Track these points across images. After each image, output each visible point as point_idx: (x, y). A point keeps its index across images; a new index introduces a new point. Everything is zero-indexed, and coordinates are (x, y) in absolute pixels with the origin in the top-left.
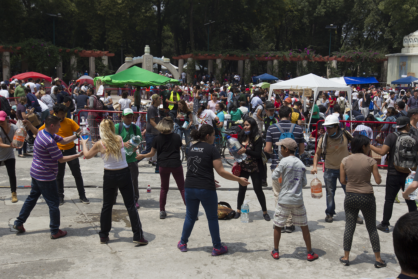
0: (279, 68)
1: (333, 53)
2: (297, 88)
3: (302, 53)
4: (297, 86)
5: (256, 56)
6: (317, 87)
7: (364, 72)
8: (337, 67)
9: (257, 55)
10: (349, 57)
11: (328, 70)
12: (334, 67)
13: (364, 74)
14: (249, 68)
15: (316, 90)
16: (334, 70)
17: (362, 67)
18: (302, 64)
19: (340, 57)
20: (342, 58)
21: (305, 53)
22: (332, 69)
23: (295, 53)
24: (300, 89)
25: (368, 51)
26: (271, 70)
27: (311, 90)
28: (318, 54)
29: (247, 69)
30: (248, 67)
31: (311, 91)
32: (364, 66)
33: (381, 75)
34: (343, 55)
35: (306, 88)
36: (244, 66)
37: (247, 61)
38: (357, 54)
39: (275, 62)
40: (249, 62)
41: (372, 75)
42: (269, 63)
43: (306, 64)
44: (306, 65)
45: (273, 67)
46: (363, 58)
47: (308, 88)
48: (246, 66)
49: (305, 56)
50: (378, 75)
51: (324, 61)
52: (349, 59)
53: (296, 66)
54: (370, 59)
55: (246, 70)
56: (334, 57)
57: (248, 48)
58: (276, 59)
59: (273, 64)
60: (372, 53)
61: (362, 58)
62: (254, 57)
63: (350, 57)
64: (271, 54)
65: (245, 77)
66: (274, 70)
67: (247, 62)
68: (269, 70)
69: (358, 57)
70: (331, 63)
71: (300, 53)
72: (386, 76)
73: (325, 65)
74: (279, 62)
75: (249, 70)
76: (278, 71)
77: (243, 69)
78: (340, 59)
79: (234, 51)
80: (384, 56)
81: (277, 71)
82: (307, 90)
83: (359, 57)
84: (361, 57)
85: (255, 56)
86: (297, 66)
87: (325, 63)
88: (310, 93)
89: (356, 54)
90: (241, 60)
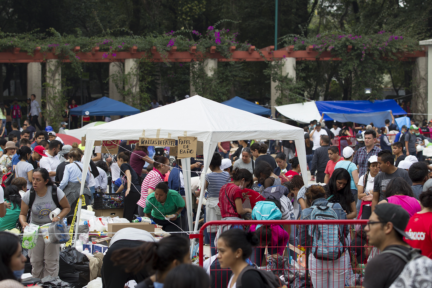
0: (141, 81)
1: (286, 38)
2: (158, 134)
3: (202, 40)
4: (159, 130)
5: (77, 51)
6: (211, 130)
7: (367, 86)
8: (297, 74)
9: (78, 48)
10: (326, 48)
11: (274, 85)
12: (289, 76)
13: (368, 92)
14: (57, 83)
15: (209, 141)
16: (287, 84)
17: (361, 75)
18: (202, 70)
19: (303, 48)
20: (307, 50)
21: (210, 38)
22: (284, 80)
23: (182, 39)
24: (166, 137)
25: (376, 32)
26: (121, 86)
27: (196, 138)
28: (243, 42)
29: (53, 87)
30: (54, 81)
31: (195, 143)
32: (367, 72)
33: (413, 94)
34: (311, 42)
35: (182, 135)
36: (44, 80)
37: (52, 64)
38: (347, 40)
39: (131, 65)
40: (57, 68)
41: (396, 94)
42: (113, 68)
43: (214, 70)
44: (213, 73)
45: (124, 80)
46: (363, 52)
47: (188, 134)
48: (51, 79)
49: (210, 47)
50: (406, 94)
51: (263, 59)
52: (326, 53)
53: (189, 74)
54: (381, 53)
55: (50, 90)
56: (287, 48)
57: (53, 30)
58: (132, 56)
59: (123, 70)
60: (386, 38)
61: (360, 50)
62: (72, 53)
63: (329, 49)
64: (117, 43)
65: (49, 108)
66: (126, 88)
67: (53, 68)
68: (115, 88)
69: (350, 47)
70: (280, 66)
71: (196, 39)
72: (423, 96)
73: (266, 72)
74: (141, 66)
75: (59, 88)
76: (138, 90)
77: (43, 86)
78: (301, 54)
79: (13, 36)
80: (418, 44)
81: (135, 90)
82: (185, 141)
83: (353, 48)
84: (358, 49)
85: (73, 50)
86: (191, 75)
87: (263, 65)
88: (193, 147)
89: (343, 39)
90: (35, 61)
